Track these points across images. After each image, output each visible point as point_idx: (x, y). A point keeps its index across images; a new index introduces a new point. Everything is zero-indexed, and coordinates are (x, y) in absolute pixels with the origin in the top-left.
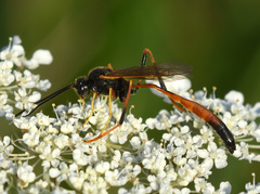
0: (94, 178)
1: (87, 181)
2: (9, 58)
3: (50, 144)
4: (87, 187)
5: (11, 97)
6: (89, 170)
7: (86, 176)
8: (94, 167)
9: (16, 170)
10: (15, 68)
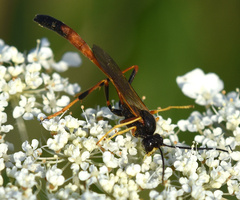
0: (124, 180)
1: (117, 183)
2: (37, 61)
3: (79, 146)
4: (117, 190)
5: (39, 100)
6: (119, 172)
7: (116, 179)
8: (124, 169)
9: (44, 174)
10: (43, 70)
